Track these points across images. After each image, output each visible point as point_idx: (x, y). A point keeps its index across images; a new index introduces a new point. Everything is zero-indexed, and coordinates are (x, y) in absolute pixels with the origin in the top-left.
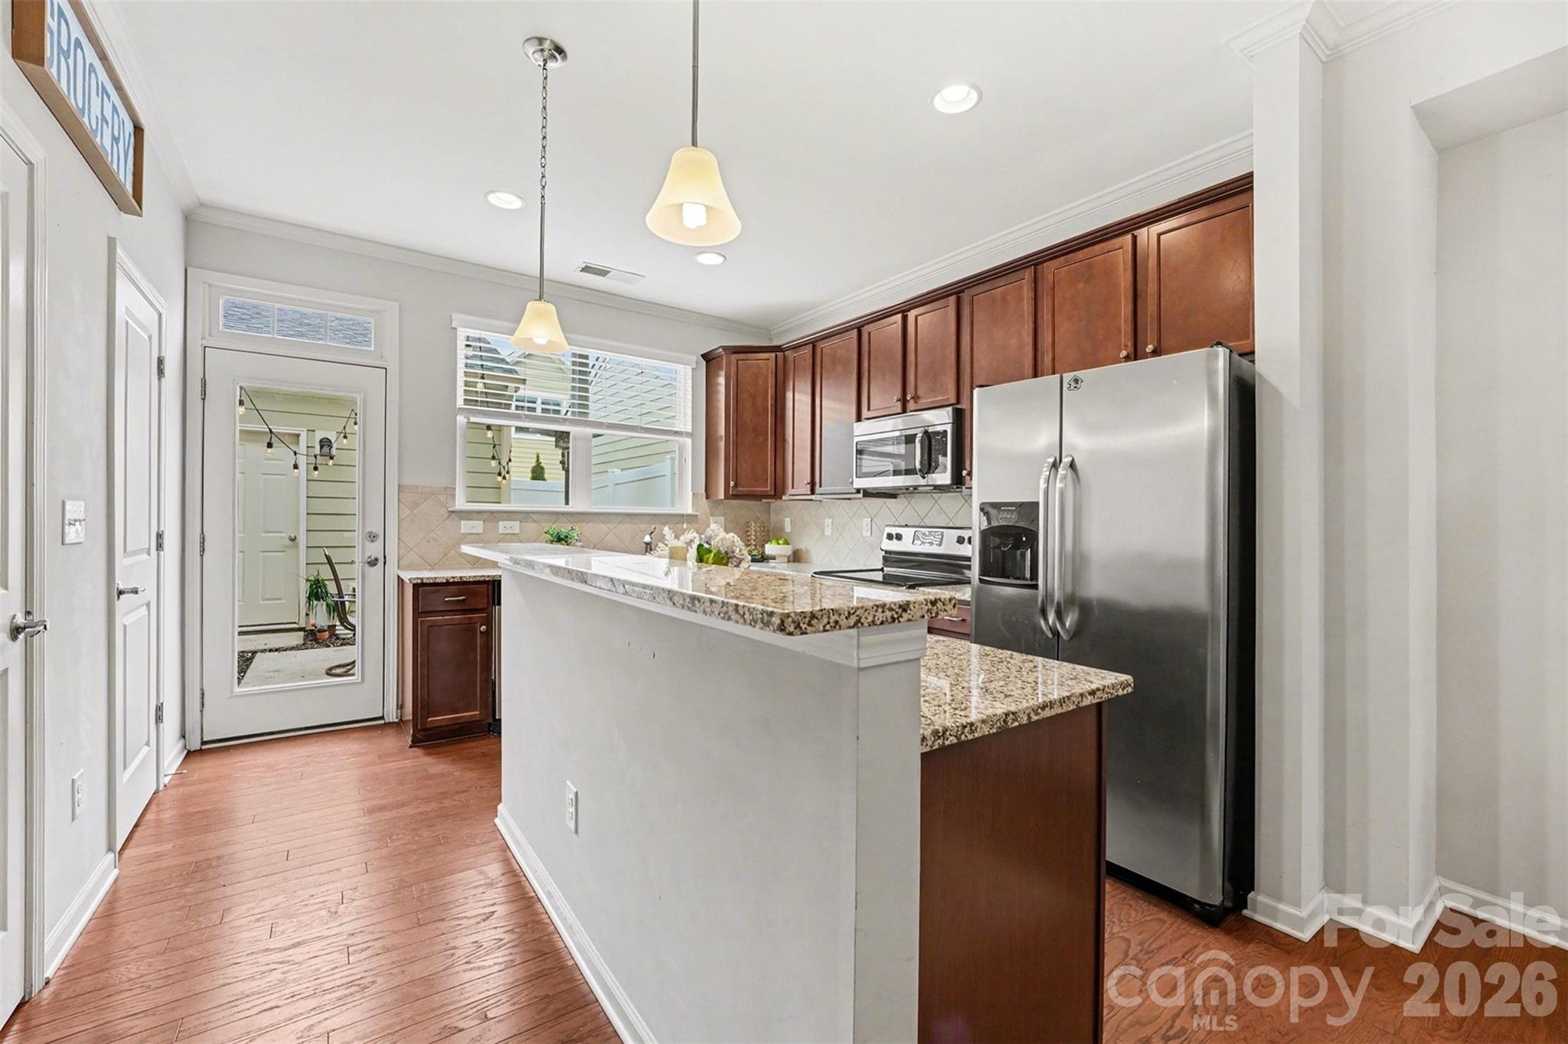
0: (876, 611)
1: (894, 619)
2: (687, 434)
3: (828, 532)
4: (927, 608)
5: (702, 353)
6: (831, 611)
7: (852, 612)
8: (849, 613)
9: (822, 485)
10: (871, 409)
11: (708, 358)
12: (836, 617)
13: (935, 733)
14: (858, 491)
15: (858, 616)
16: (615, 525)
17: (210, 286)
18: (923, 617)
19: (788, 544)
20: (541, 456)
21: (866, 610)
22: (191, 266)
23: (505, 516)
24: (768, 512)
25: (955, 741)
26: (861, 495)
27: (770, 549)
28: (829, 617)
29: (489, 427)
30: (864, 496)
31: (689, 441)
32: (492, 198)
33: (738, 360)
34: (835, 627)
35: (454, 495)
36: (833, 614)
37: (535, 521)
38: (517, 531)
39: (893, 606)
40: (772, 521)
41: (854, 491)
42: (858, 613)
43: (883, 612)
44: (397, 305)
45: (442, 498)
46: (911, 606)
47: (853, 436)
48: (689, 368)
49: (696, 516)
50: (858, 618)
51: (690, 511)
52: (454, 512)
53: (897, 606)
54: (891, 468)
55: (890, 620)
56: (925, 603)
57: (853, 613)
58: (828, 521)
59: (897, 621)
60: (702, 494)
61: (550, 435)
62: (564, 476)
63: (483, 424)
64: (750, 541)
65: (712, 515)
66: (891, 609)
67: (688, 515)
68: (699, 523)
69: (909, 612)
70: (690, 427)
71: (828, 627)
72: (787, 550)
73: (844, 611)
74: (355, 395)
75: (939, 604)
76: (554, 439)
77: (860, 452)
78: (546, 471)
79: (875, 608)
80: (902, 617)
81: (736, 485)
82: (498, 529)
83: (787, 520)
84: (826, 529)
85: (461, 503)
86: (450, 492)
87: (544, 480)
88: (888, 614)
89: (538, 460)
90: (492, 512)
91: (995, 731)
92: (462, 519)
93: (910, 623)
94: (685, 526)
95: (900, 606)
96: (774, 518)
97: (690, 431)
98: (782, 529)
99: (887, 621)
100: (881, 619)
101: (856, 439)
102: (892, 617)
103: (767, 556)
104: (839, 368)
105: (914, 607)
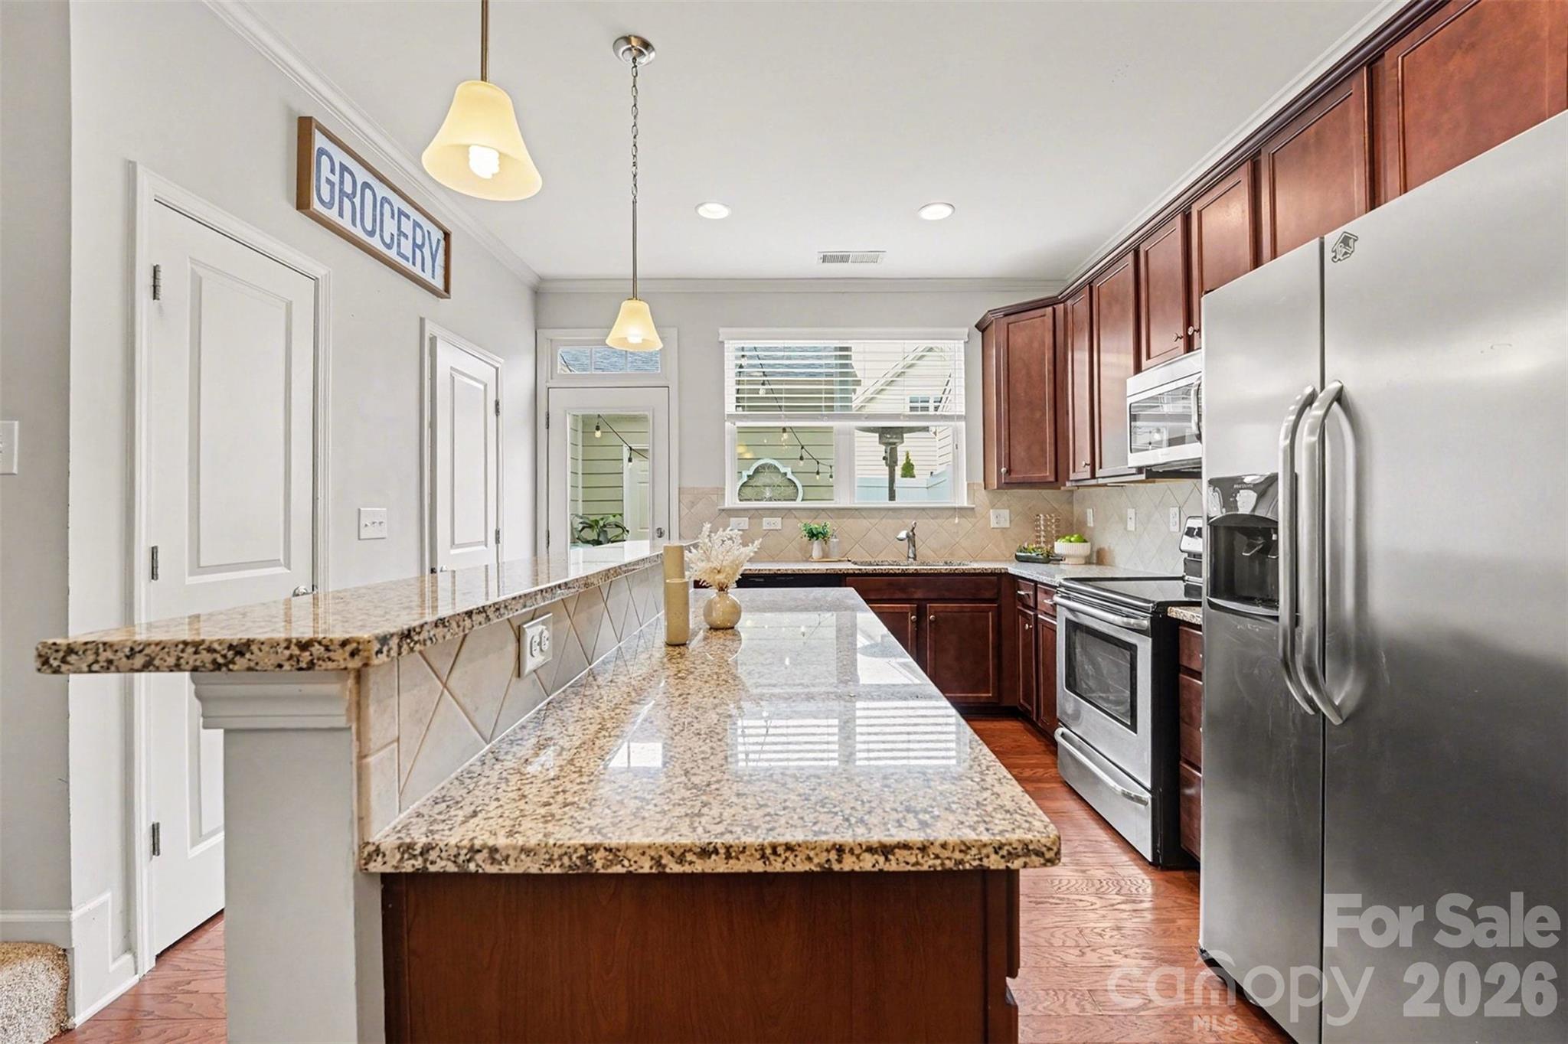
0: (183, 651)
1: (217, 667)
2: (959, 418)
3: (1131, 526)
4: (287, 653)
5: (975, 323)
6: (101, 646)
7: (137, 649)
8: (132, 649)
9: (1103, 466)
10: (1152, 356)
11: (982, 327)
12: (109, 655)
13: (407, 849)
14: (1140, 470)
15: (147, 655)
16: (877, 520)
17: (551, 340)
18: (280, 666)
19: (1085, 541)
20: (910, 454)
21: (163, 648)
22: (539, 328)
23: (768, 512)
24: (1071, 503)
25: (452, 868)
26: (1143, 477)
27: (1060, 547)
28: (97, 654)
29: (784, 430)
30: (1147, 478)
31: (963, 424)
32: (702, 211)
33: (1009, 324)
34: (108, 668)
35: (724, 495)
36: (105, 650)
37: (796, 517)
38: (779, 527)
39: (216, 646)
40: (1075, 512)
41: (1134, 471)
42: (147, 651)
43: (196, 653)
44: (676, 329)
45: (714, 498)
46: (254, 648)
47: (1125, 397)
48: (961, 344)
49: (973, 509)
50: (148, 658)
51: (965, 504)
52: (723, 510)
53: (226, 646)
54: (1165, 437)
55: (210, 666)
56: (284, 645)
57: (140, 651)
58: (1131, 512)
59: (224, 669)
60: (979, 484)
61: (876, 432)
62: (887, 472)
63: (780, 427)
64: (1040, 537)
65: (993, 507)
66: (210, 650)
67: (961, 509)
68: (976, 517)
69: (248, 656)
70: (964, 409)
71: (95, 667)
72: (1083, 549)
73: (124, 647)
74: (646, 413)
75: (317, 649)
76: (877, 435)
77: (1134, 418)
78: (915, 468)
79: (181, 646)
80: (234, 663)
81: (1009, 472)
82: (762, 526)
83: (1090, 512)
84: (1129, 523)
85: (731, 501)
86: (720, 492)
87: (914, 477)
88: (207, 657)
89: (908, 457)
90: (757, 509)
91: (557, 870)
92: (730, 516)
93: (250, 673)
94: (957, 521)
95: (231, 647)
96: (1077, 509)
97: (964, 413)
98: (1083, 523)
99: (204, 666)
100: (191, 662)
101: (1129, 401)
102: (214, 661)
103: (1057, 555)
104: (1116, 309)
105: (260, 650)
